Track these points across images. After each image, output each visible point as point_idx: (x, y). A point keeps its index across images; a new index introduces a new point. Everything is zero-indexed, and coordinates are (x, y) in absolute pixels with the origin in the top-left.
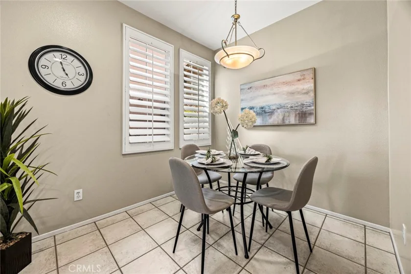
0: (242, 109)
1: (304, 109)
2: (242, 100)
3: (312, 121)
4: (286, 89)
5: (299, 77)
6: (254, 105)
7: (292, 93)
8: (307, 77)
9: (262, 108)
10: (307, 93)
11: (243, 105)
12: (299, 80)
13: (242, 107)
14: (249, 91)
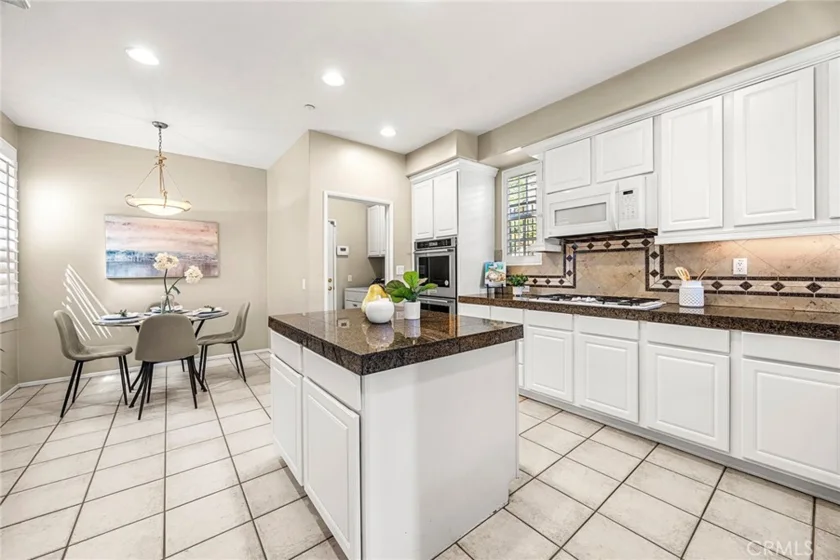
0: (110, 253)
1: (208, 261)
2: (109, 238)
3: (216, 274)
4: (188, 237)
5: (202, 228)
6: (135, 250)
7: (195, 243)
8: (212, 230)
9: (151, 255)
10: (211, 245)
11: (112, 246)
12: (202, 231)
13: (108, 249)
14: (125, 227)
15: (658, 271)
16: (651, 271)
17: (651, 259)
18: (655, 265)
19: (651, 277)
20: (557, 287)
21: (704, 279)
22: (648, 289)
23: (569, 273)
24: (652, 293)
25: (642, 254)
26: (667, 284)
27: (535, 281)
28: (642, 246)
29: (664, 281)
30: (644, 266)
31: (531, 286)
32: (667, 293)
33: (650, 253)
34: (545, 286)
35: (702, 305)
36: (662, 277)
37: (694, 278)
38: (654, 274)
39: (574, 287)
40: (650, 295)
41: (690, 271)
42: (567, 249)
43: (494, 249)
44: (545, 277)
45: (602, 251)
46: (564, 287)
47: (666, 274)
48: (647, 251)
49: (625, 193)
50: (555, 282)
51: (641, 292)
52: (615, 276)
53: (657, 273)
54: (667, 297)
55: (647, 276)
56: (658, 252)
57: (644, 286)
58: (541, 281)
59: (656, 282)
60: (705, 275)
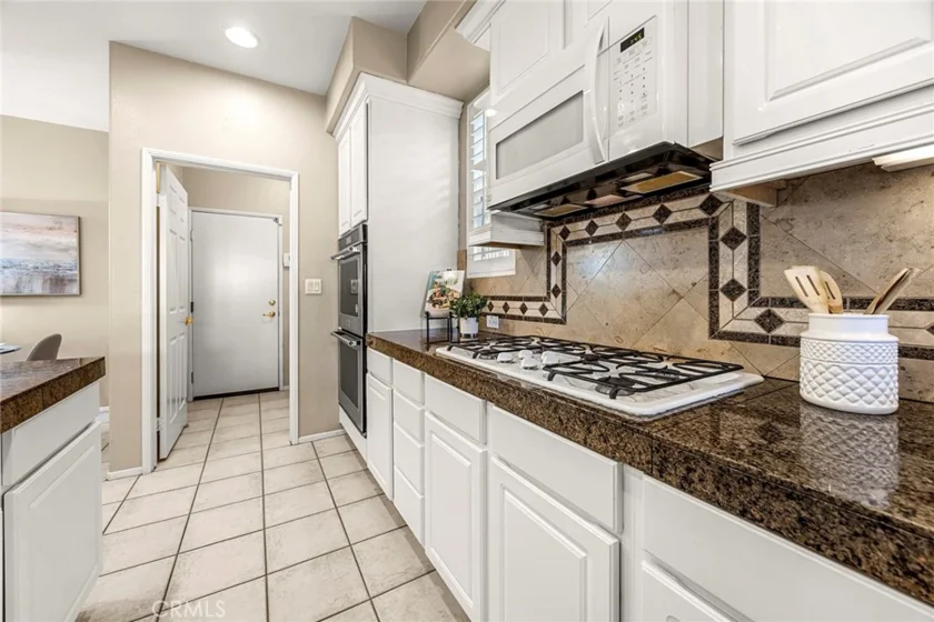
1: (61, 273)
5: (51, 225)
8: (65, 227)
10: (65, 250)
12: (51, 229)
15: (744, 283)
16: (723, 282)
17: (723, 248)
18: (734, 266)
19: (723, 300)
20: (536, 320)
21: (896, 306)
22: (714, 332)
23: (556, 291)
24: (726, 344)
25: (701, 238)
26: (770, 321)
27: (506, 307)
28: (701, 215)
29: (759, 311)
30: (704, 271)
31: (500, 316)
32: (768, 347)
33: (722, 233)
34: (520, 318)
35: (892, 405)
36: (754, 299)
37: (859, 304)
38: (733, 290)
39: (562, 321)
40: (721, 351)
41: (843, 279)
42: (553, 237)
43: (456, 249)
44: (519, 299)
45: (613, 237)
46: (547, 320)
47: (764, 293)
48: (714, 228)
49: (625, 45)
50: (533, 309)
51: (698, 341)
52: (638, 298)
53: (741, 289)
54: (768, 361)
55: (713, 296)
56: (743, 229)
57: (704, 325)
58: (515, 308)
59: (739, 315)
60: (900, 293)
